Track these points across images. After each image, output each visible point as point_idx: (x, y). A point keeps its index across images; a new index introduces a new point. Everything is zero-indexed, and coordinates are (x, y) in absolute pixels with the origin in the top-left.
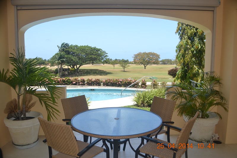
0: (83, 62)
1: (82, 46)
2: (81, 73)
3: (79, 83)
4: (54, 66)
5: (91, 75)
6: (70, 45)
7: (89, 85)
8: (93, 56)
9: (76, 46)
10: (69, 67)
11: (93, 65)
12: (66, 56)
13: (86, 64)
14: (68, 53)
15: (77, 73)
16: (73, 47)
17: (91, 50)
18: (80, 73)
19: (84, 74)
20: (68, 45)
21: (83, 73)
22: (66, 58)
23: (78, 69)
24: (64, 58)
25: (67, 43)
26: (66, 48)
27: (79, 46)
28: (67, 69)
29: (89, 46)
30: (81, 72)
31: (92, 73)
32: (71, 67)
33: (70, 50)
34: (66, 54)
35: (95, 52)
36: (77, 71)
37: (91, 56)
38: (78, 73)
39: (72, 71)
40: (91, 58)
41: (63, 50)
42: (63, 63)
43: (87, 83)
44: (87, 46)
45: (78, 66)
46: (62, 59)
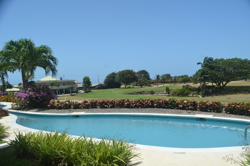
0: (231, 78)
1: (229, 59)
2: (228, 91)
3: (188, 106)
4: (197, 83)
5: (241, 93)
6: (214, 59)
7: (201, 111)
8: (244, 70)
9: (222, 60)
10: (214, 84)
11: (246, 81)
12: (210, 72)
13: (234, 80)
14: (212, 68)
15: (223, 91)
16: (218, 61)
17: (241, 63)
18: (226, 90)
19: (232, 92)
20: (212, 60)
21: (230, 90)
22: (210, 74)
23: (224, 86)
24: (207, 74)
25: (210, 58)
26: (210, 63)
27: (226, 59)
28: (211, 86)
29: (238, 58)
30: (229, 89)
31: (242, 91)
32: (217, 84)
33: (214, 65)
34: (210, 70)
35: (247, 65)
36: (223, 89)
37: (240, 70)
38: (225, 91)
39: (218, 88)
40: (242, 72)
41: (206, 65)
42: (206, 79)
43: (199, 108)
44: (236, 59)
45: (224, 83)
46: (205, 76)
